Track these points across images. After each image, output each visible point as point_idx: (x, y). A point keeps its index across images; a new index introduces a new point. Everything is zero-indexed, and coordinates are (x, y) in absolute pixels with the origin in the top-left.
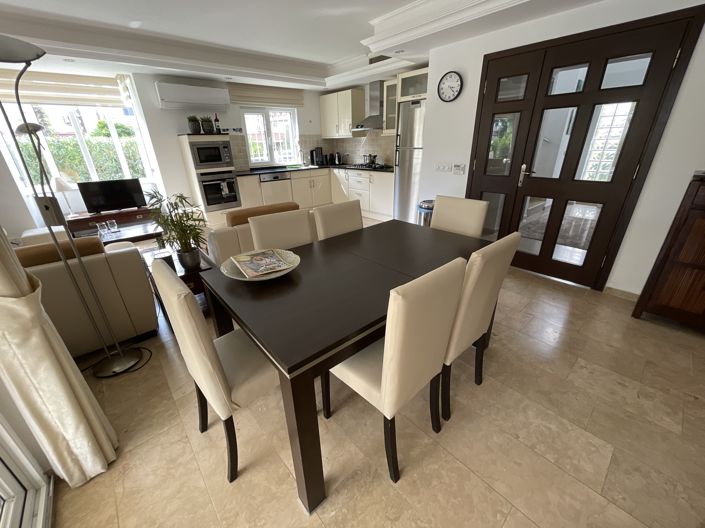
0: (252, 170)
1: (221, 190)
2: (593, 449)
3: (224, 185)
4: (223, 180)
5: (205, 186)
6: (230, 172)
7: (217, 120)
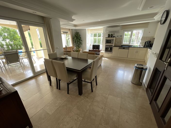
0: (122, 46)
1: (108, 49)
2: (51, 110)
3: (109, 48)
4: (109, 47)
5: (106, 48)
6: (112, 45)
7: (114, 34)
